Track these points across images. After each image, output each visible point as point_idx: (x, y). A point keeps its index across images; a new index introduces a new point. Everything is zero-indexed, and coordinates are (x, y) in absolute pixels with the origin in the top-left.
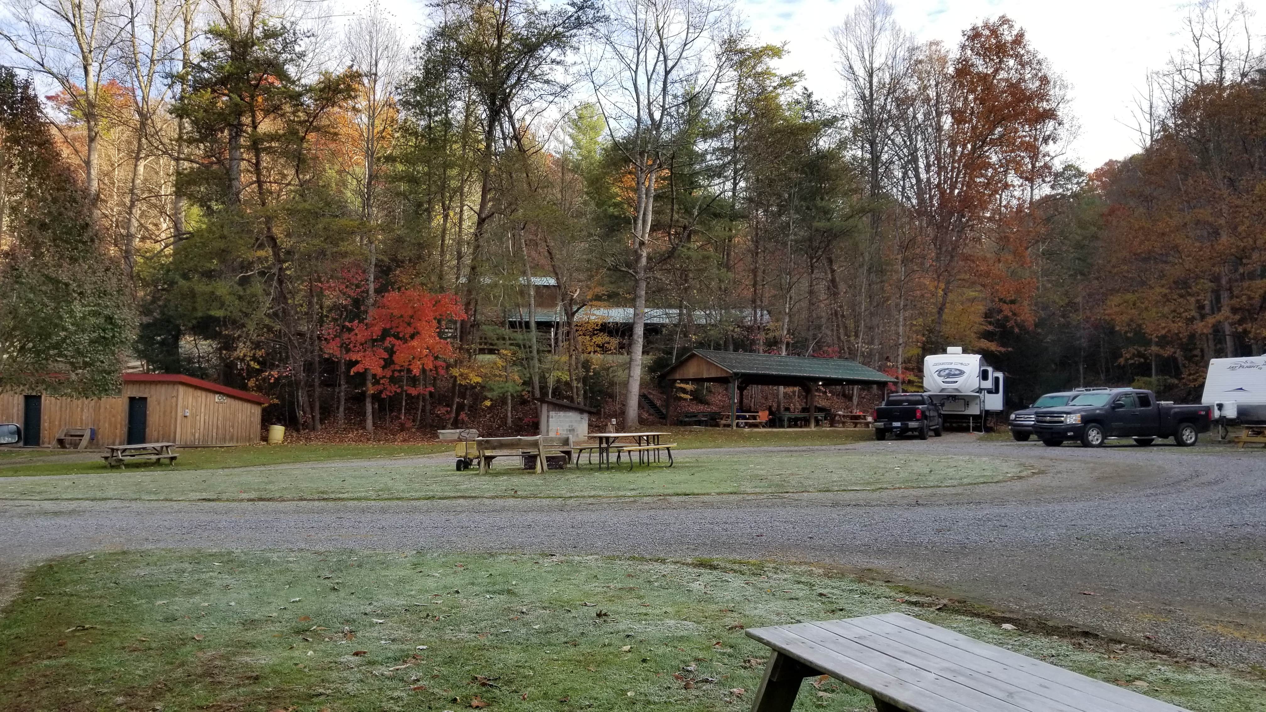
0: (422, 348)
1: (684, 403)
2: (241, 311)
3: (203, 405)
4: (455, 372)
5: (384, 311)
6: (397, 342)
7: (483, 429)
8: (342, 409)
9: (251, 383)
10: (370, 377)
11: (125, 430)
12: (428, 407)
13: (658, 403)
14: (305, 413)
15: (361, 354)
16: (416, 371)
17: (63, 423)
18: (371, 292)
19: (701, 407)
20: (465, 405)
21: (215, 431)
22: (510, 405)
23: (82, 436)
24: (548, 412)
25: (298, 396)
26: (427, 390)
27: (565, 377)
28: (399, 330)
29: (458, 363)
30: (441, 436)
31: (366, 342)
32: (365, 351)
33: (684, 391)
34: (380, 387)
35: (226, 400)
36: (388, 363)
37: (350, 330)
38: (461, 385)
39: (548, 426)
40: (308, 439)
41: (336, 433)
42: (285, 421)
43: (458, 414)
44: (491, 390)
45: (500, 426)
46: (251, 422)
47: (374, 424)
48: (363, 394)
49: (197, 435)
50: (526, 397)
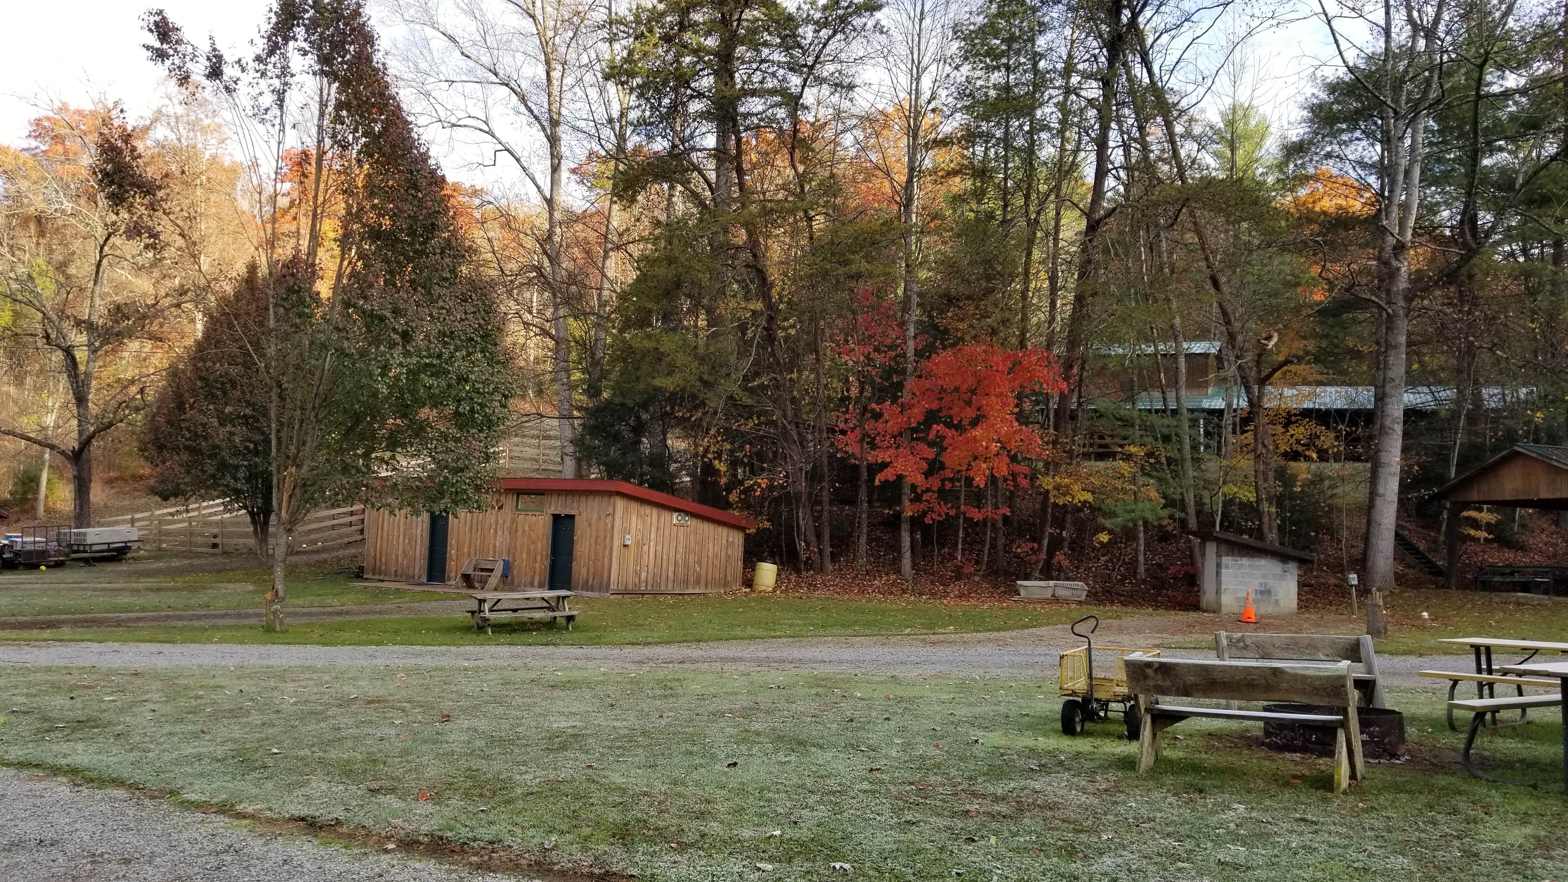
0: (989, 440)
1: (1472, 547)
2: (701, 379)
3: (654, 529)
4: (1047, 482)
5: (928, 384)
6: (949, 433)
7: (1095, 582)
8: (863, 540)
9: (733, 497)
10: (907, 490)
11: (547, 563)
12: (1001, 541)
13: (1422, 546)
14: (808, 544)
15: (892, 451)
16: (980, 481)
17: (472, 551)
18: (910, 353)
19: (1509, 555)
20: (1063, 539)
21: (671, 569)
22: (1142, 542)
23: (491, 570)
24: (1219, 556)
25: (798, 517)
26: (1000, 512)
27: (1248, 495)
28: (951, 412)
29: (1051, 466)
30: (1022, 592)
31: (901, 434)
32: (897, 448)
33: (1475, 524)
34: (923, 506)
35: (689, 521)
36: (934, 468)
37: (877, 416)
38: (1056, 505)
39: (1219, 583)
40: (812, 587)
41: (854, 578)
42: (781, 556)
43: (1051, 554)
44: (1112, 515)
45: (1124, 578)
46: (728, 557)
47: (914, 566)
48: (898, 516)
49: (644, 575)
50: (1170, 528)
